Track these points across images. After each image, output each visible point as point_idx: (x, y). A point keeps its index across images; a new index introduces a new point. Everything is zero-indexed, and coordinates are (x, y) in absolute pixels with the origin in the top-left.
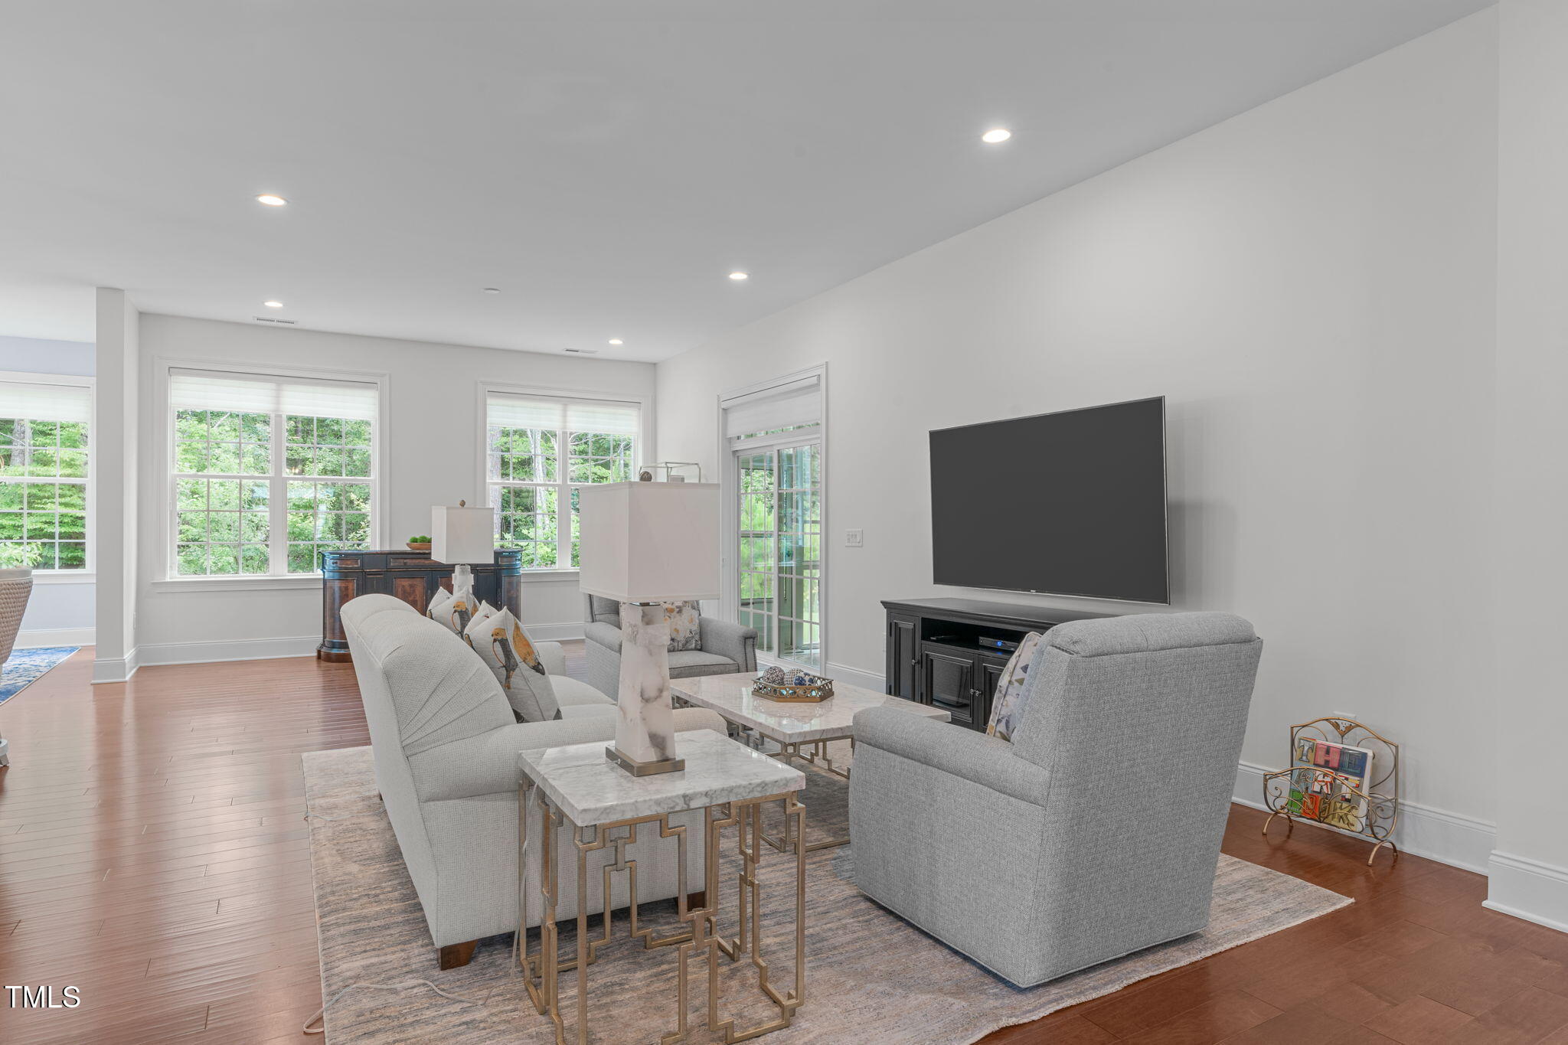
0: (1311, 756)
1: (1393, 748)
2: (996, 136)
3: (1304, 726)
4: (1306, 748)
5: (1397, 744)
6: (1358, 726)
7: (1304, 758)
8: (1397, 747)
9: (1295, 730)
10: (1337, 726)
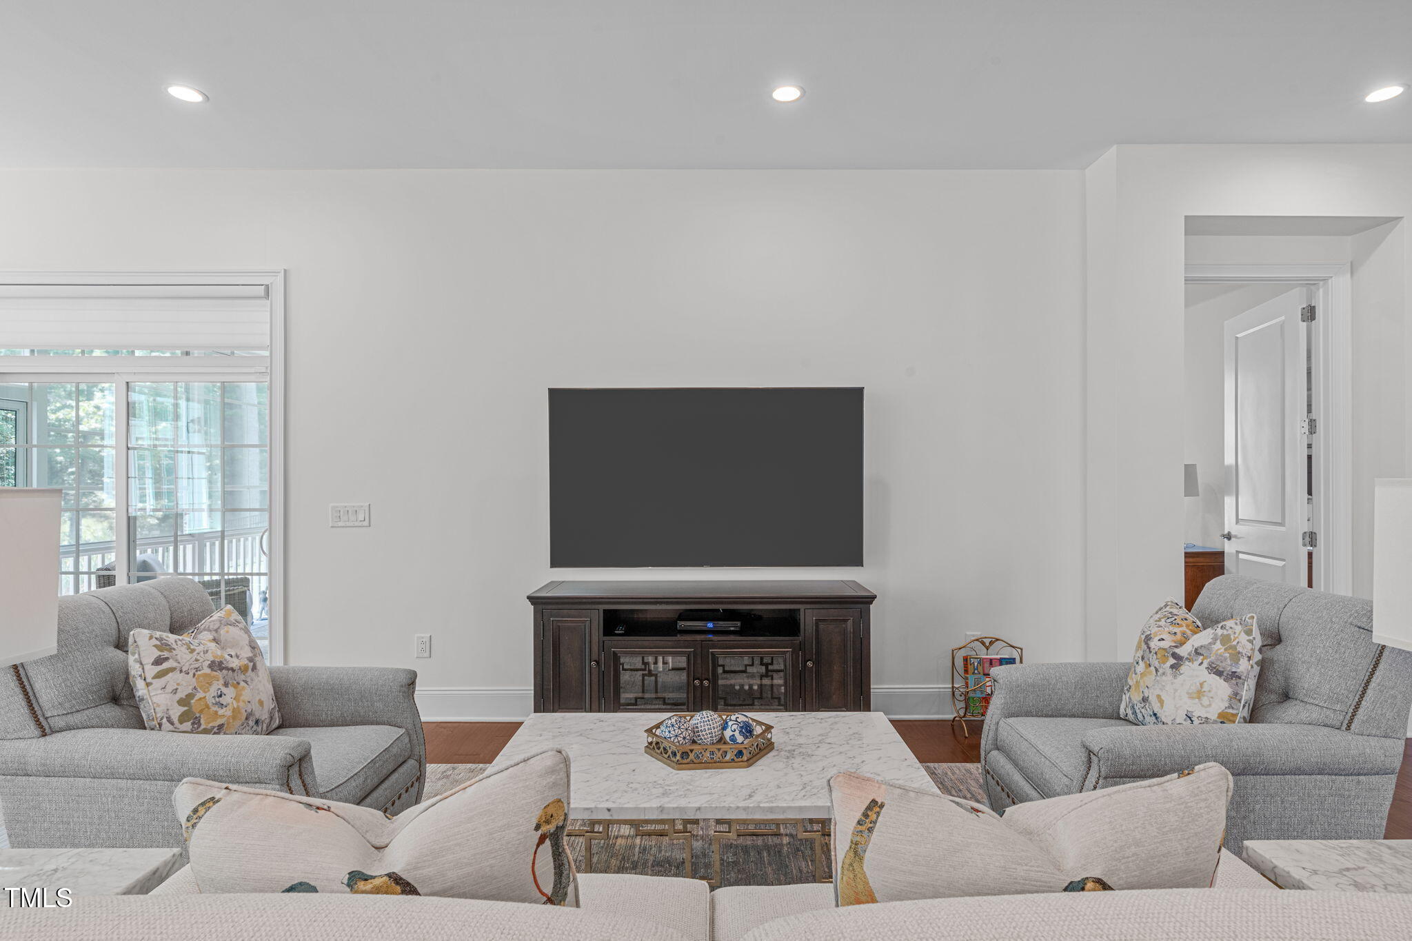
0: (980, 669)
1: (1019, 650)
2: (786, 93)
3: (960, 649)
4: (976, 664)
5: (1021, 647)
6: (997, 640)
7: (976, 671)
8: (1022, 649)
9: (955, 652)
10: (983, 643)
